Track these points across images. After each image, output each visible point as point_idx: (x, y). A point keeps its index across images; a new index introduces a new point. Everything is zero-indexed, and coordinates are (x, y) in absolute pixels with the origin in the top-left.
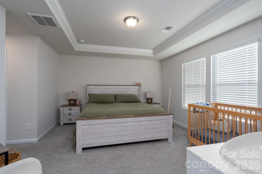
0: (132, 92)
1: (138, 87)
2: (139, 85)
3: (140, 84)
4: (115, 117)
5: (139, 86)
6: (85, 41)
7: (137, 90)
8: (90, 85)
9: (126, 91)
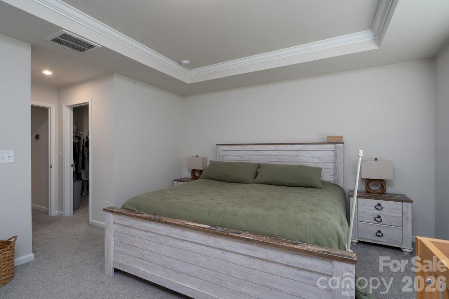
0: (315, 160)
1: (333, 146)
2: (336, 141)
3: (342, 137)
4: (165, 219)
5: (335, 143)
6: (190, 63)
7: (332, 154)
8: (222, 145)
9: (298, 156)
